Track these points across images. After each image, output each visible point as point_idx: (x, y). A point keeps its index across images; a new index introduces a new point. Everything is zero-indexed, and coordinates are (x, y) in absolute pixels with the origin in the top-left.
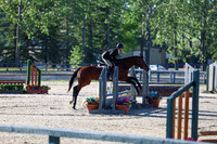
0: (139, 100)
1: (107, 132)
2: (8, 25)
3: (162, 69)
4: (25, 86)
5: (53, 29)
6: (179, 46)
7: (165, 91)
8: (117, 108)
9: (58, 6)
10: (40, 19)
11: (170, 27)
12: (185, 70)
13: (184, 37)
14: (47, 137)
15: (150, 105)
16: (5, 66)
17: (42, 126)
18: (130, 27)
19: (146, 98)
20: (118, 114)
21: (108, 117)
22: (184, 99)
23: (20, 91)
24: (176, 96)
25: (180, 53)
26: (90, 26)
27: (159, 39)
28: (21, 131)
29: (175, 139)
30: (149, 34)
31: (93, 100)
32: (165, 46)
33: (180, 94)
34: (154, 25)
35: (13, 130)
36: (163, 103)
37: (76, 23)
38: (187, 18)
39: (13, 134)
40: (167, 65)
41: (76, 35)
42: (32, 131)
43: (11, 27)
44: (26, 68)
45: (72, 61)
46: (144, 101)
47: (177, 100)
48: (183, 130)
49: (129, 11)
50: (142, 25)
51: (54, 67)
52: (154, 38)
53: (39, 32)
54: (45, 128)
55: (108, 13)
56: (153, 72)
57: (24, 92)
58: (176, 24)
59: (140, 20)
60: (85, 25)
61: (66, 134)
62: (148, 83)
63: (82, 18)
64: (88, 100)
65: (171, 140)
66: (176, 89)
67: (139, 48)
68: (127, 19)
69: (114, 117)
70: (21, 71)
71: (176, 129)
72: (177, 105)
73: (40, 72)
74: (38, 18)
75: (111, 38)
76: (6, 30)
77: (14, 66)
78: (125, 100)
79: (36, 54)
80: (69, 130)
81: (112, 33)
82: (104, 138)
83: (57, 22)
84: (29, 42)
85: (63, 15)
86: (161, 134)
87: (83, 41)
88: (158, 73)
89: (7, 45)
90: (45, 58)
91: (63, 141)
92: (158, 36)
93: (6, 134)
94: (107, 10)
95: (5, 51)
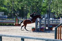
0: (47, 28)
1: (37, 37)
2: (10, 7)
3: (53, 19)
4: (14, 24)
5: (22, 8)
6: (59, 13)
7: (54, 26)
8: (40, 30)
9: (24, 1)
10: (19, 5)
11: (56, 7)
12: (60, 19)
13: (60, 10)
14: (20, 38)
15: (50, 30)
16: (9, 18)
17: (19, 35)
18: (44, 7)
19: (49, 28)
20: (41, 32)
21: (38, 33)
22: (60, 28)
23: (13, 25)
24: (57, 27)
25: (59, 15)
26: (33, 7)
27: (53, 11)
28: (13, 37)
29: (57, 39)
30: (50, 9)
31: (34, 28)
32: (54, 13)
33: (59, 27)
34: (51, 7)
35: (11, 36)
36: (54, 29)
37: (29, 6)
38: (61, 5)
39: (11, 38)
40: (55, 18)
41: (29, 10)
42: (16, 37)
43: (11, 7)
44: (15, 19)
45: (28, 17)
46: (48, 28)
47: (58, 28)
48: (60, 37)
49: (44, 3)
50: (48, 7)
51: (22, 18)
52: (51, 10)
53: (18, 8)
54: (20, 36)
55: (38, 3)
56: (51, 20)
57: (14, 26)
58: (58, 6)
59: (47, 5)
60: (31, 7)
61: (26, 38)
62: (49, 23)
63: (31, 5)
64: (32, 28)
65: (56, 40)
66: (58, 25)
67: (47, 13)
68: (43, 5)
69: (40, 33)
70: (13, 20)
71: (58, 37)
72: (58, 30)
73: (19, 20)
74: (18, 5)
75: (39, 10)
76: (9, 8)
77: (11, 18)
78: (43, 28)
79: (17, 15)
80: (27, 36)
81: (39, 9)
82: (37, 39)
83: (23, 6)
84: (15, 12)
85: (25, 4)
86: (53, 38)
87: (31, 11)
88: (52, 20)
89: (9, 12)
90: (20, 16)
91: (25, 40)
92: (52, 10)
93: (9, 38)
94: (38, 2)
95: (9, 14)
